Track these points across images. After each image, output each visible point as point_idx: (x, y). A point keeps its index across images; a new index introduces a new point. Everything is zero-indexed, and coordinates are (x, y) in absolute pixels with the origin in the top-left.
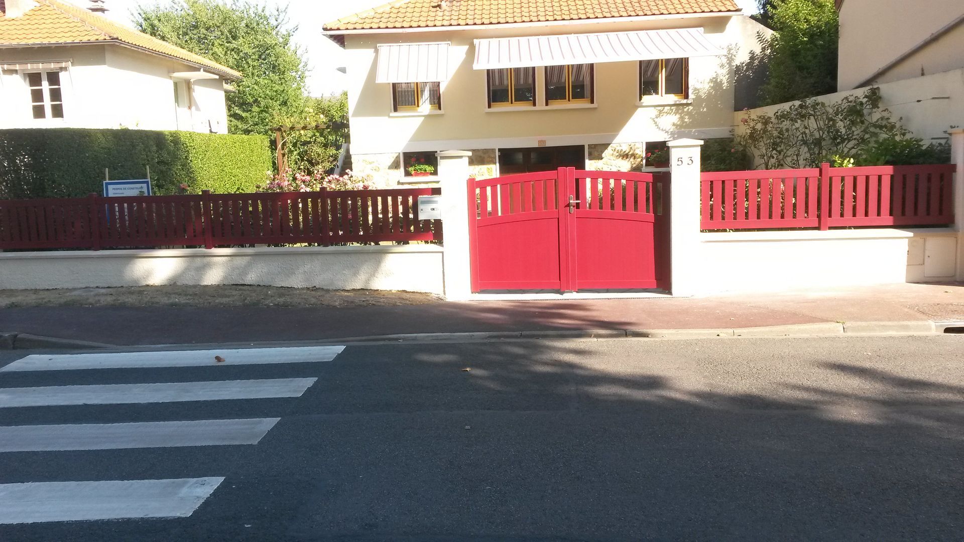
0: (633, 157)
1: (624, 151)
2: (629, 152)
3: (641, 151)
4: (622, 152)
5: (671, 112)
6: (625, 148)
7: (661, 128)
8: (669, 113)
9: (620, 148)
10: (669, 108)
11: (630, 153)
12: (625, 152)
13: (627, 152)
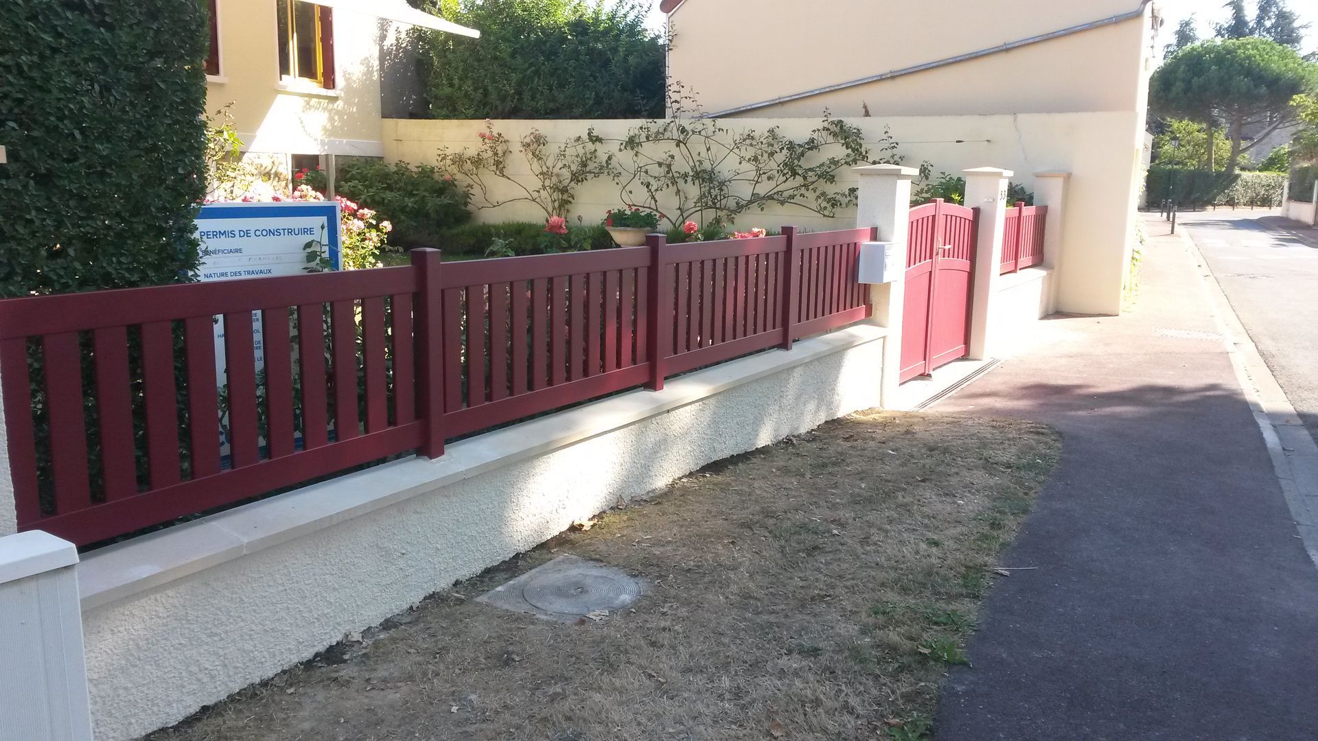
0: (277, 178)
1: (264, 166)
2: (271, 170)
3: (286, 170)
4: (263, 168)
5: (318, 106)
6: (267, 164)
7: (308, 133)
8: (316, 108)
9: (257, 161)
10: (317, 100)
11: (273, 171)
12: (266, 168)
13: (268, 170)
